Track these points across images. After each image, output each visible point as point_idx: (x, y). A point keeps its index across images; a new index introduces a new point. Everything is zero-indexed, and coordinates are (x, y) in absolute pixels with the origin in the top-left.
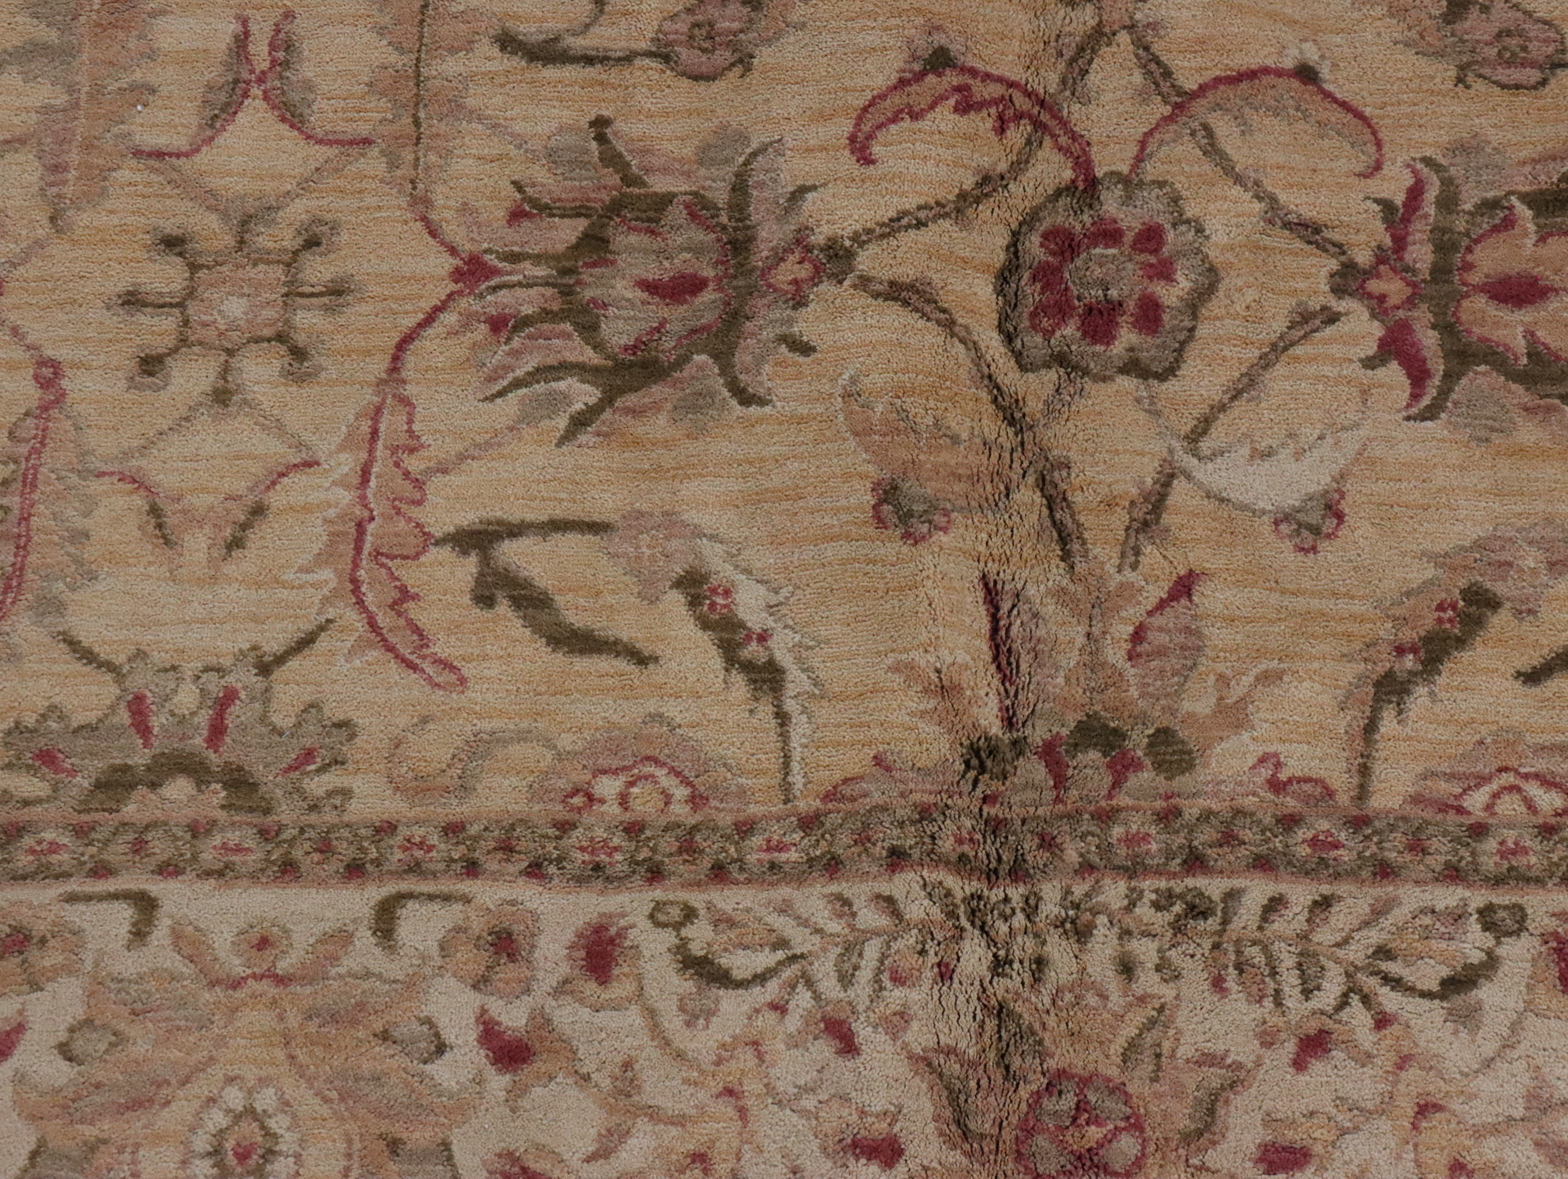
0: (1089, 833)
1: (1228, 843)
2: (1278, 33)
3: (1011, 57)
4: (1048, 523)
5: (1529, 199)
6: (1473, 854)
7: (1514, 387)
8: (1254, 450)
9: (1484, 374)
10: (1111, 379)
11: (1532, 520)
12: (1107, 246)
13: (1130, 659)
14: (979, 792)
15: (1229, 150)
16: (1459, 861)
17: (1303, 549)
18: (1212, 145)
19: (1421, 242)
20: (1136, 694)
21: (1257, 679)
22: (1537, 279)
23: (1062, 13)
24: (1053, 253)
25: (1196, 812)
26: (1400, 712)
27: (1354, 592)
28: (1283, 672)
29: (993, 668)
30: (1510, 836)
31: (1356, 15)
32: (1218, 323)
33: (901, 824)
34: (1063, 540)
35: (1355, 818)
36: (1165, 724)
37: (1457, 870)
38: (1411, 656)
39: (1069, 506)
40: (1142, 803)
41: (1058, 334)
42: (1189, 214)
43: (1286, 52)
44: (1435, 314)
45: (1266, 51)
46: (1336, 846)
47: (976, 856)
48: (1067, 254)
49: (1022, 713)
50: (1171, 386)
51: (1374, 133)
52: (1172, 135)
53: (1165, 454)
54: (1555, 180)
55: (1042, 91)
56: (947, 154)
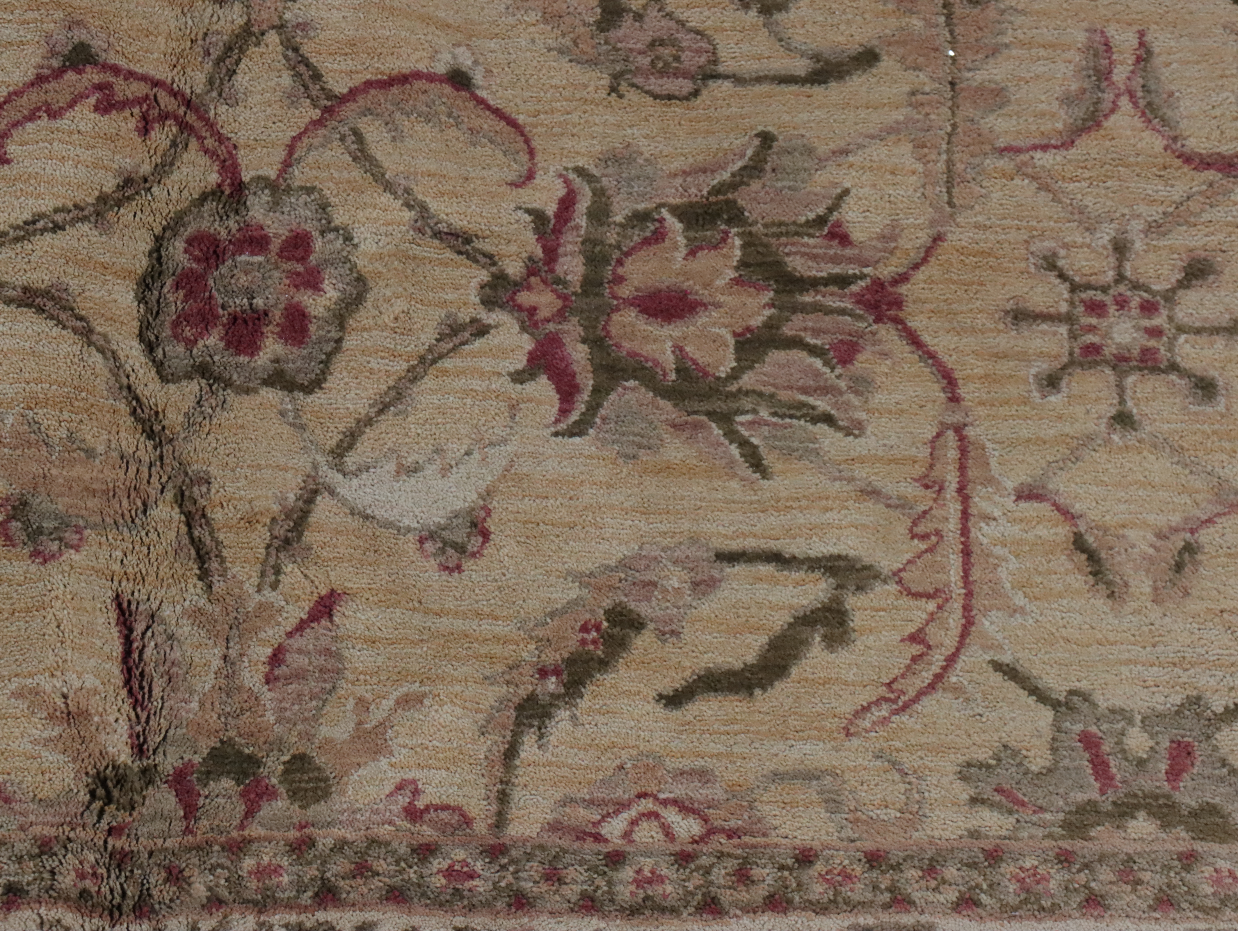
0: (220, 866)
1: (362, 874)
2: (430, 37)
3: (156, 55)
4: (185, 540)
5: (679, 212)
6: (610, 883)
7: (662, 402)
8: (400, 466)
9: (633, 389)
10: (255, 391)
11: (677, 538)
12: (253, 254)
13: (267, 683)
14: (104, 825)
15: (379, 156)
16: (595, 891)
17: (447, 568)
18: (362, 151)
19: (572, 254)
20: (272, 719)
21: (398, 703)
22: (686, 293)
23: (209, 10)
24: (197, 260)
25: (330, 842)
26: (541, 737)
27: (497, 612)
28: (424, 695)
29: (124, 693)
30: (647, 864)
31: (511, 20)
32: (365, 335)
33: (20, 859)
34: (202, 558)
35: (493, 847)
36: (302, 750)
37: (592, 900)
38: (553, 679)
39: (208, 523)
40: (276, 833)
41: (201, 343)
42: (337, 221)
43: (439, 56)
44: (585, 328)
45: (418, 55)
46: (471, 876)
47: (98, 892)
48: (212, 261)
49: (154, 740)
50: (317, 399)
51: (527, 141)
52: (320, 139)
53: (309, 469)
54: (705, 193)
55: (188, 91)
56: (86, 155)
